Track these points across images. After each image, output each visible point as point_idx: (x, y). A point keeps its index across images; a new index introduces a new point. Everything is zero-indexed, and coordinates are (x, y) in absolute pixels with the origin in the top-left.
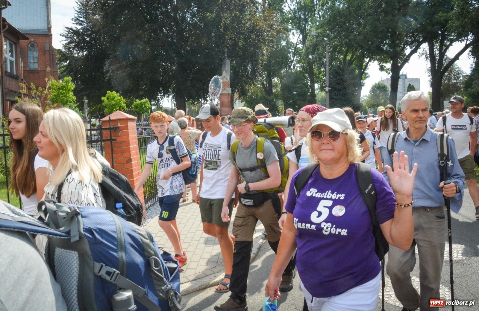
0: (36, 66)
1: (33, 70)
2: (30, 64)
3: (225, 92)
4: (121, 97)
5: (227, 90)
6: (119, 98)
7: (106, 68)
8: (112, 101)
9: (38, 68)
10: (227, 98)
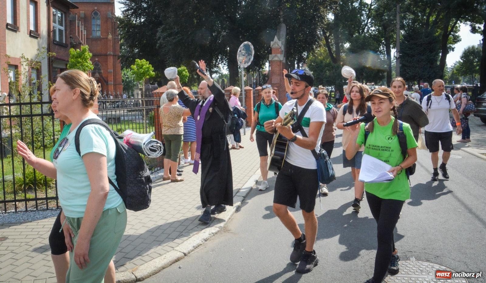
0: (98, 34)
1: (96, 37)
2: (93, 32)
3: (276, 59)
4: (150, 65)
5: (278, 57)
6: (148, 66)
7: (158, 34)
8: (140, 70)
9: (100, 35)
10: (278, 65)
